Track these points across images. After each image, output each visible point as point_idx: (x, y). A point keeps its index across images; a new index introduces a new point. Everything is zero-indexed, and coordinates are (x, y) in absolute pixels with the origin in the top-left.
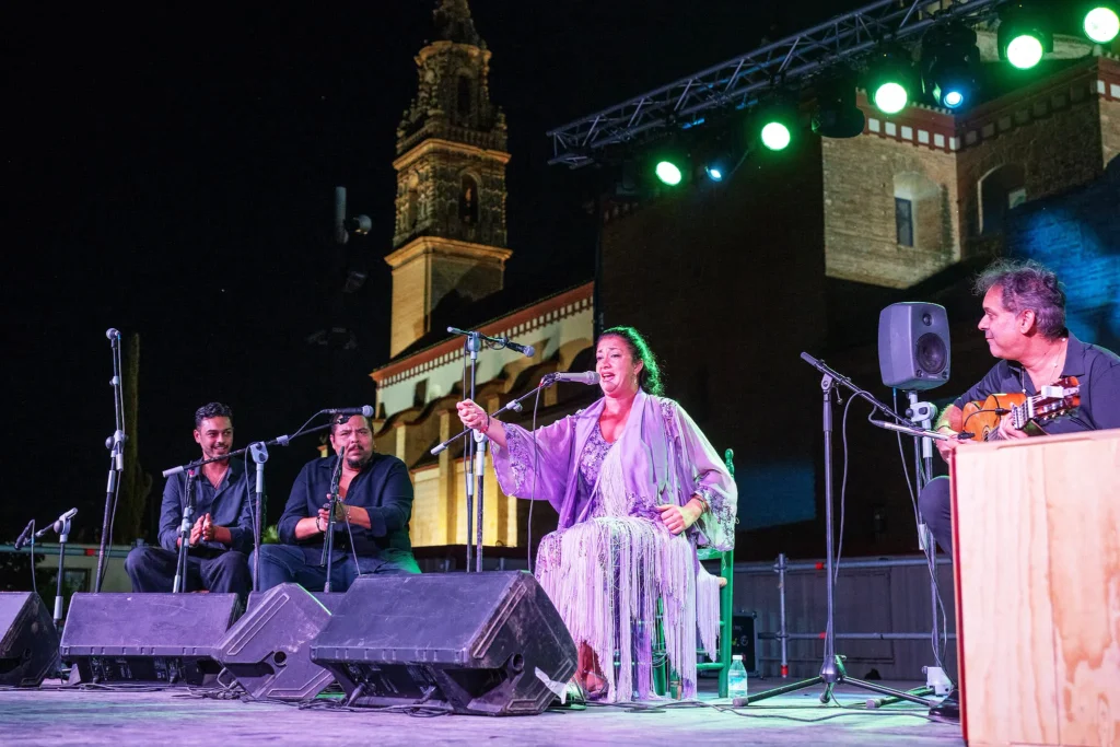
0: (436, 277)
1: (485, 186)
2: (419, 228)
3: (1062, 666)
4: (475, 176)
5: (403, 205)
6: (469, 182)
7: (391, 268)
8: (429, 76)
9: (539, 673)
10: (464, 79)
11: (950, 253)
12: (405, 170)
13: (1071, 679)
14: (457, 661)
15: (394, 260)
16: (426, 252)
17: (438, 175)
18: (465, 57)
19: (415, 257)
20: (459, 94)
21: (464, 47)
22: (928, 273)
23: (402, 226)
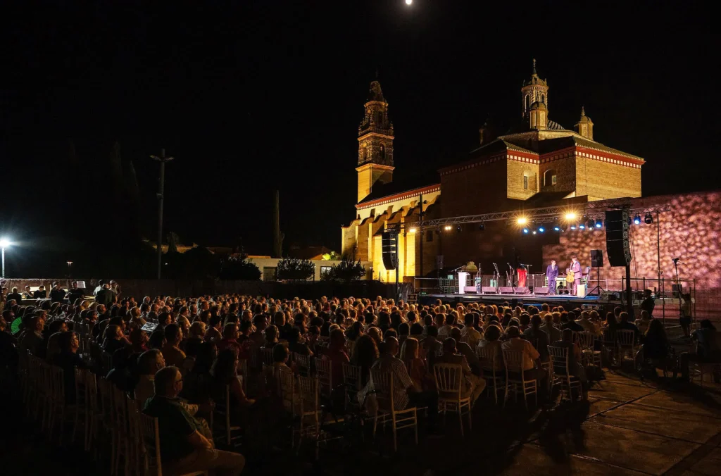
0: (373, 176)
1: (387, 147)
2: (367, 160)
4: (384, 144)
5: (361, 152)
6: (382, 146)
7: (357, 172)
8: (369, 111)
10: (380, 113)
11: (536, 190)
12: (362, 141)
15: (358, 169)
16: (370, 168)
17: (373, 144)
18: (380, 105)
19: (366, 169)
20: (379, 117)
21: (380, 102)
22: (531, 196)
23: (361, 159)
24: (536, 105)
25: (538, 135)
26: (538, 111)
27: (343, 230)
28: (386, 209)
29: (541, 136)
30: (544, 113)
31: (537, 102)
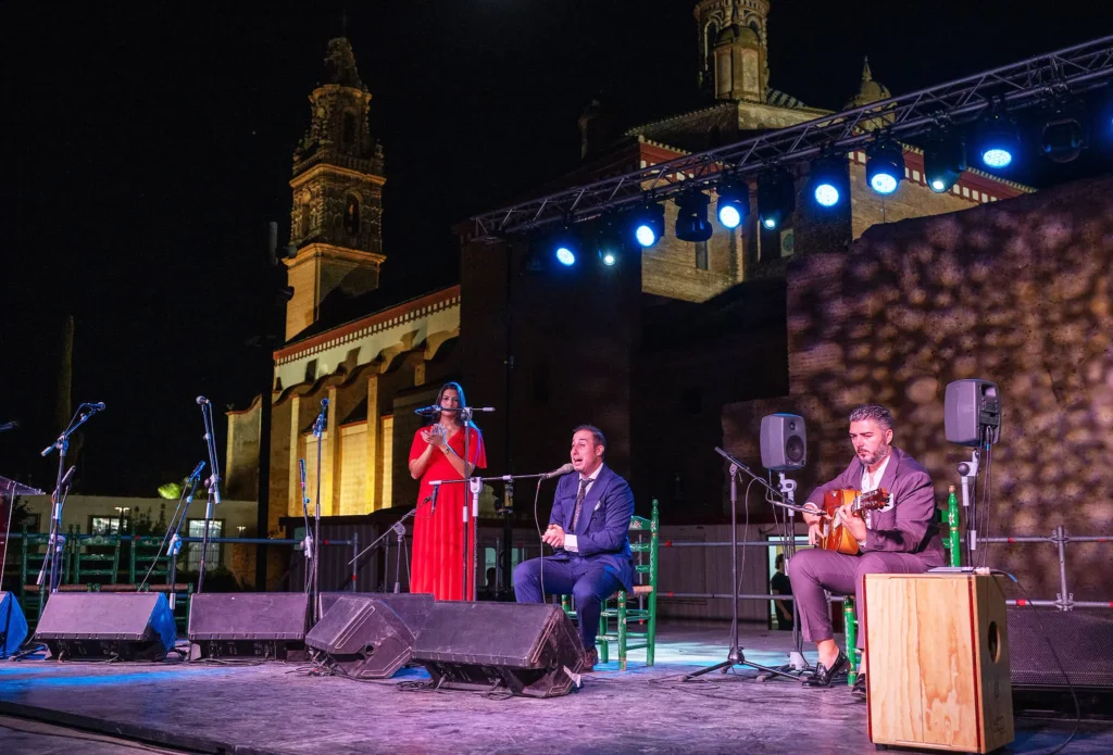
0: (324, 276)
1: (365, 202)
2: (311, 235)
3: (925, 700)
4: (358, 196)
5: (297, 216)
6: (352, 200)
7: (287, 268)
8: (321, 112)
9: (567, 670)
10: (350, 118)
11: (735, 276)
12: (300, 188)
13: (930, 707)
14: (521, 665)
15: (289, 261)
16: (316, 256)
17: (327, 193)
18: (351, 98)
19: (307, 260)
20: (345, 126)
21: (349, 89)
22: (719, 291)
23: (297, 234)
24: (731, 32)
25: (736, 113)
26: (737, 48)
27: (232, 418)
28: (343, 359)
29: (747, 115)
30: (754, 55)
31: (734, 27)
